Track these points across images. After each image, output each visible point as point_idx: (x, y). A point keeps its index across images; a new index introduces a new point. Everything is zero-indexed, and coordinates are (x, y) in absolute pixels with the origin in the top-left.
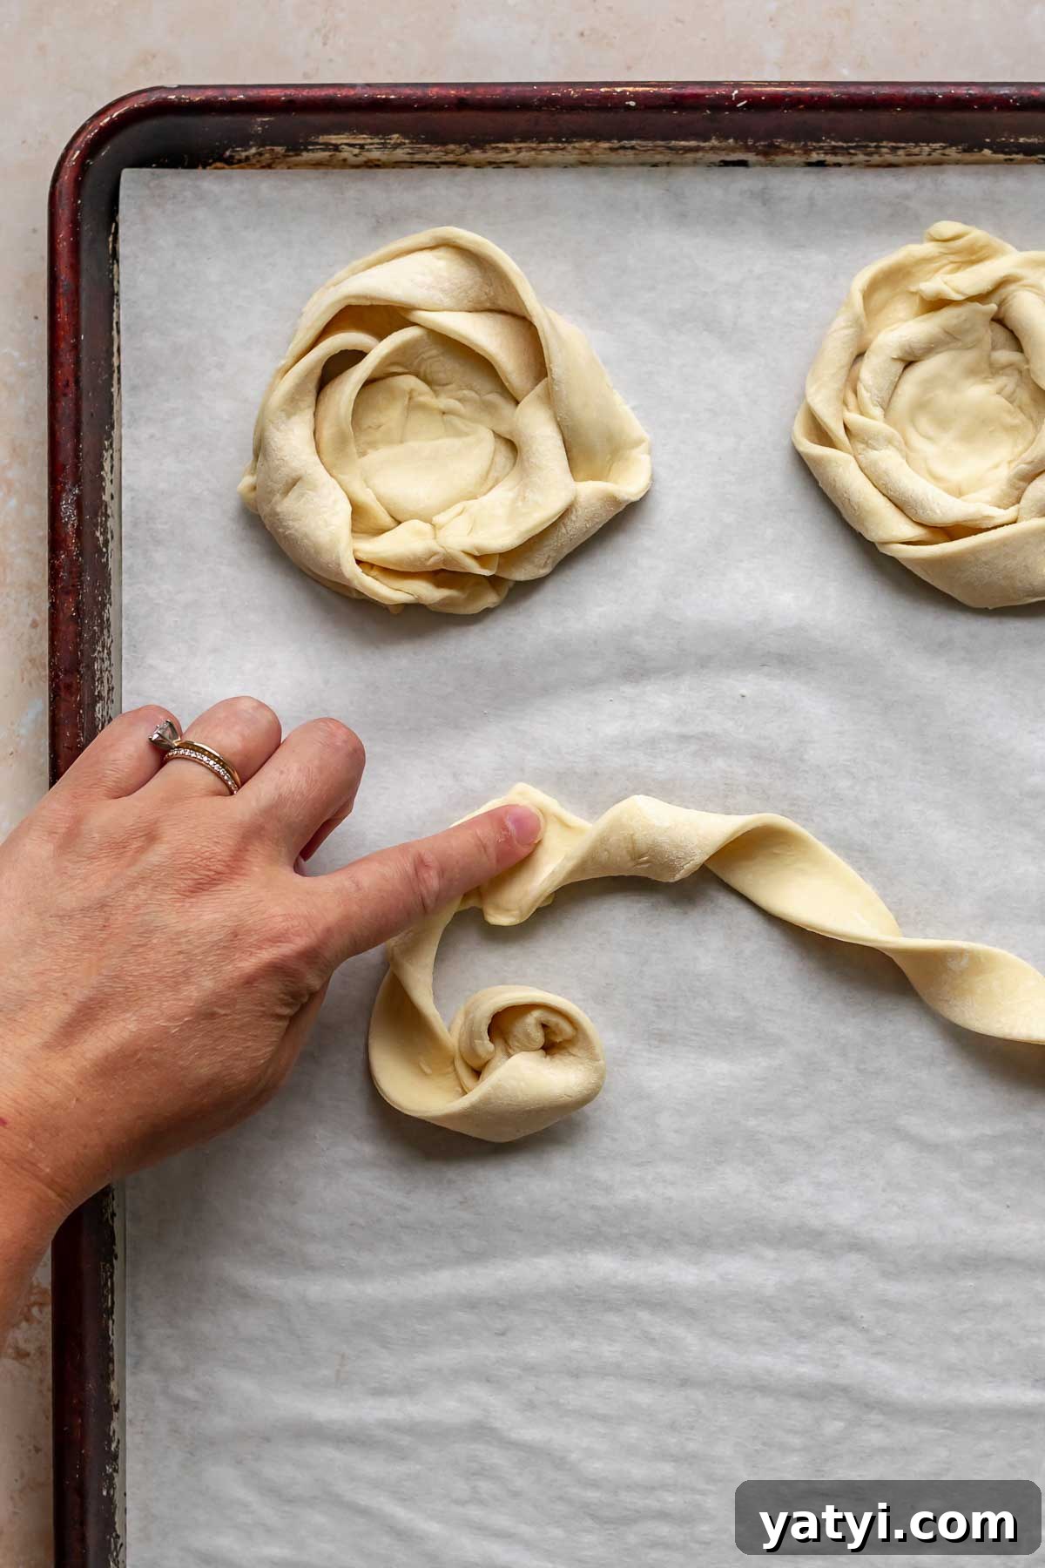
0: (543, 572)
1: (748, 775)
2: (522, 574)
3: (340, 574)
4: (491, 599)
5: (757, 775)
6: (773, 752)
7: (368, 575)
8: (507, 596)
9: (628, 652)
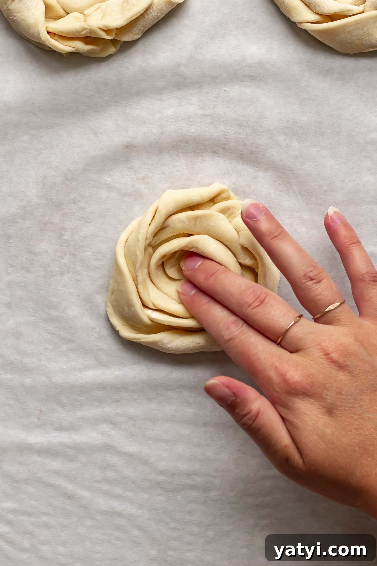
0: (137, 37)
1: (235, 134)
2: (127, 38)
3: (39, 38)
4: (112, 50)
5: (240, 134)
6: (247, 122)
7: (53, 39)
8: (119, 49)
9: (178, 75)
